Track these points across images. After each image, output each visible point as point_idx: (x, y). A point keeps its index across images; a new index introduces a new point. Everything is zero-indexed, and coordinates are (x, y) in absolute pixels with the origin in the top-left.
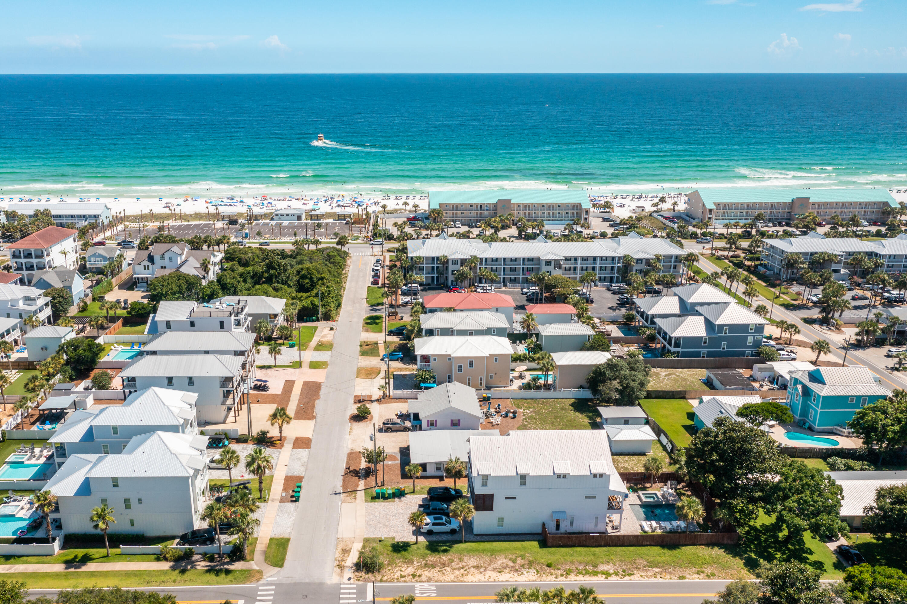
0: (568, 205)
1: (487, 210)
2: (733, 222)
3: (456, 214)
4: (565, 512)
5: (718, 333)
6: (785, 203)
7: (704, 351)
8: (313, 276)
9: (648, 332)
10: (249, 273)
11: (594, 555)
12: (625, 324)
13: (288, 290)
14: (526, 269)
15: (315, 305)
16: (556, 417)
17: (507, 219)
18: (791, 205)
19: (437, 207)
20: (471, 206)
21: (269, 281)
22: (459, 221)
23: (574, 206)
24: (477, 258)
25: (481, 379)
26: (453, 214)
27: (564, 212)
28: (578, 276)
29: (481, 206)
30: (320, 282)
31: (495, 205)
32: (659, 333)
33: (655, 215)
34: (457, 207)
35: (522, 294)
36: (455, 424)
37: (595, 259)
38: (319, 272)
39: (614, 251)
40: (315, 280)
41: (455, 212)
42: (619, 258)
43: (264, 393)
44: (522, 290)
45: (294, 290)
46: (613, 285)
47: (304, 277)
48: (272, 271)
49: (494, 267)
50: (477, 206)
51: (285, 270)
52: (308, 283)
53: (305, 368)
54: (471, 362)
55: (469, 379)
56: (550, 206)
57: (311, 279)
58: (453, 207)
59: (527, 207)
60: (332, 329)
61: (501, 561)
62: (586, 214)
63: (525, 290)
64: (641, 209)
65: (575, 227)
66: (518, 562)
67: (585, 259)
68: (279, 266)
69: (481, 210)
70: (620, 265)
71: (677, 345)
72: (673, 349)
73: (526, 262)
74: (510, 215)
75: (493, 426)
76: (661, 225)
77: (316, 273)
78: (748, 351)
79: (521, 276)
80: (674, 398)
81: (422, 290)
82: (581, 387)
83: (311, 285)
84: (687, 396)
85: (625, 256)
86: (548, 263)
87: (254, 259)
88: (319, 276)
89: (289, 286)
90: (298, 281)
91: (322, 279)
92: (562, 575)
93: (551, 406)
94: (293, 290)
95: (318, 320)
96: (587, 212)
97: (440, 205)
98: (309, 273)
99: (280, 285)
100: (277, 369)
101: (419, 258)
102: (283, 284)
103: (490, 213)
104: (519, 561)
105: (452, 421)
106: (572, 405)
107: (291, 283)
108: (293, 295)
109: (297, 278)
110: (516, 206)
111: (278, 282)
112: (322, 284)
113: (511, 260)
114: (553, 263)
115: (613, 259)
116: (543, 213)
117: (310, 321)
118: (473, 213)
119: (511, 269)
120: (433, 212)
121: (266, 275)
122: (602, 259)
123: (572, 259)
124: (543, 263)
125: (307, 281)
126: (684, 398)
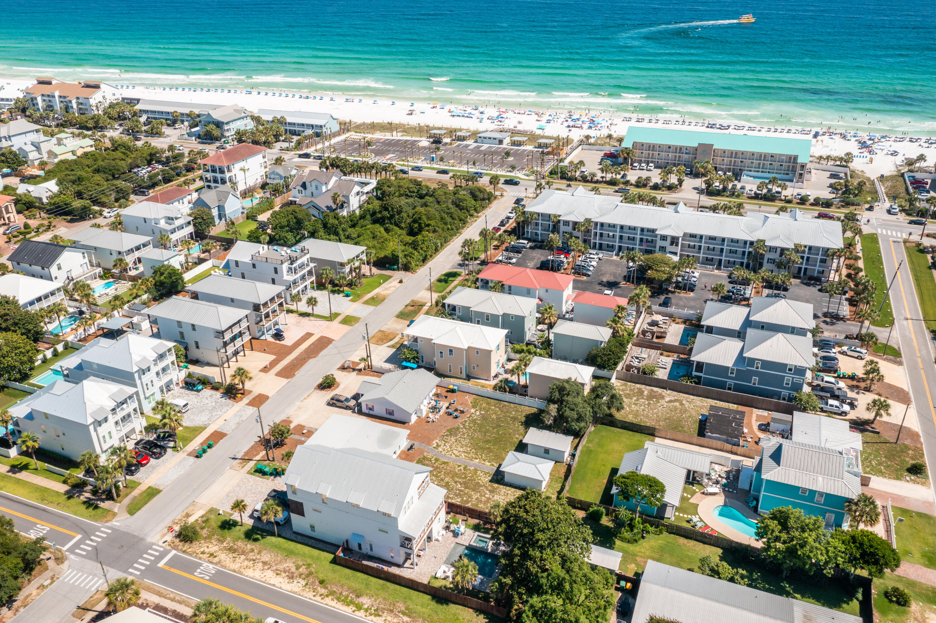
0: (782, 156)
1: (686, 153)
3: (652, 154)
4: (363, 537)
8: (422, 221)
13: (400, 232)
14: (644, 241)
15: (395, 255)
16: (497, 427)
17: (703, 167)
19: (630, 146)
20: (670, 148)
21: (383, 222)
22: (653, 162)
24: (593, 222)
25: (461, 369)
28: (701, 255)
29: (680, 149)
30: (427, 228)
31: (696, 150)
34: (654, 147)
37: (723, 240)
38: (428, 218)
39: (750, 233)
40: (423, 226)
41: (651, 152)
42: (751, 243)
43: (277, 342)
47: (415, 221)
48: (386, 214)
49: (611, 234)
50: (676, 149)
51: (399, 212)
52: (416, 228)
53: (335, 322)
54: (451, 352)
57: (420, 224)
58: (650, 146)
60: (401, 282)
63: (631, 264)
68: (392, 209)
69: (680, 152)
70: (752, 250)
73: (645, 233)
74: (707, 162)
75: (428, 422)
77: (426, 219)
79: (637, 247)
81: (531, 248)
83: (419, 230)
85: (757, 241)
88: (427, 223)
89: (401, 228)
90: (410, 224)
91: (428, 225)
93: (507, 412)
94: (404, 232)
95: (398, 269)
97: (635, 143)
98: (419, 219)
99: (391, 227)
101: (532, 214)
102: (397, 225)
103: (689, 157)
104: (302, 569)
105: (387, 409)
106: (528, 415)
107: (403, 226)
109: (409, 221)
111: (391, 223)
112: (427, 231)
113: (630, 228)
114: (669, 239)
116: (752, 163)
117: (389, 270)
118: (671, 155)
119: (629, 238)
120: (626, 151)
121: (379, 216)
122: (732, 240)
123: (698, 237)
124: (659, 237)
125: (416, 225)
126: (653, 435)
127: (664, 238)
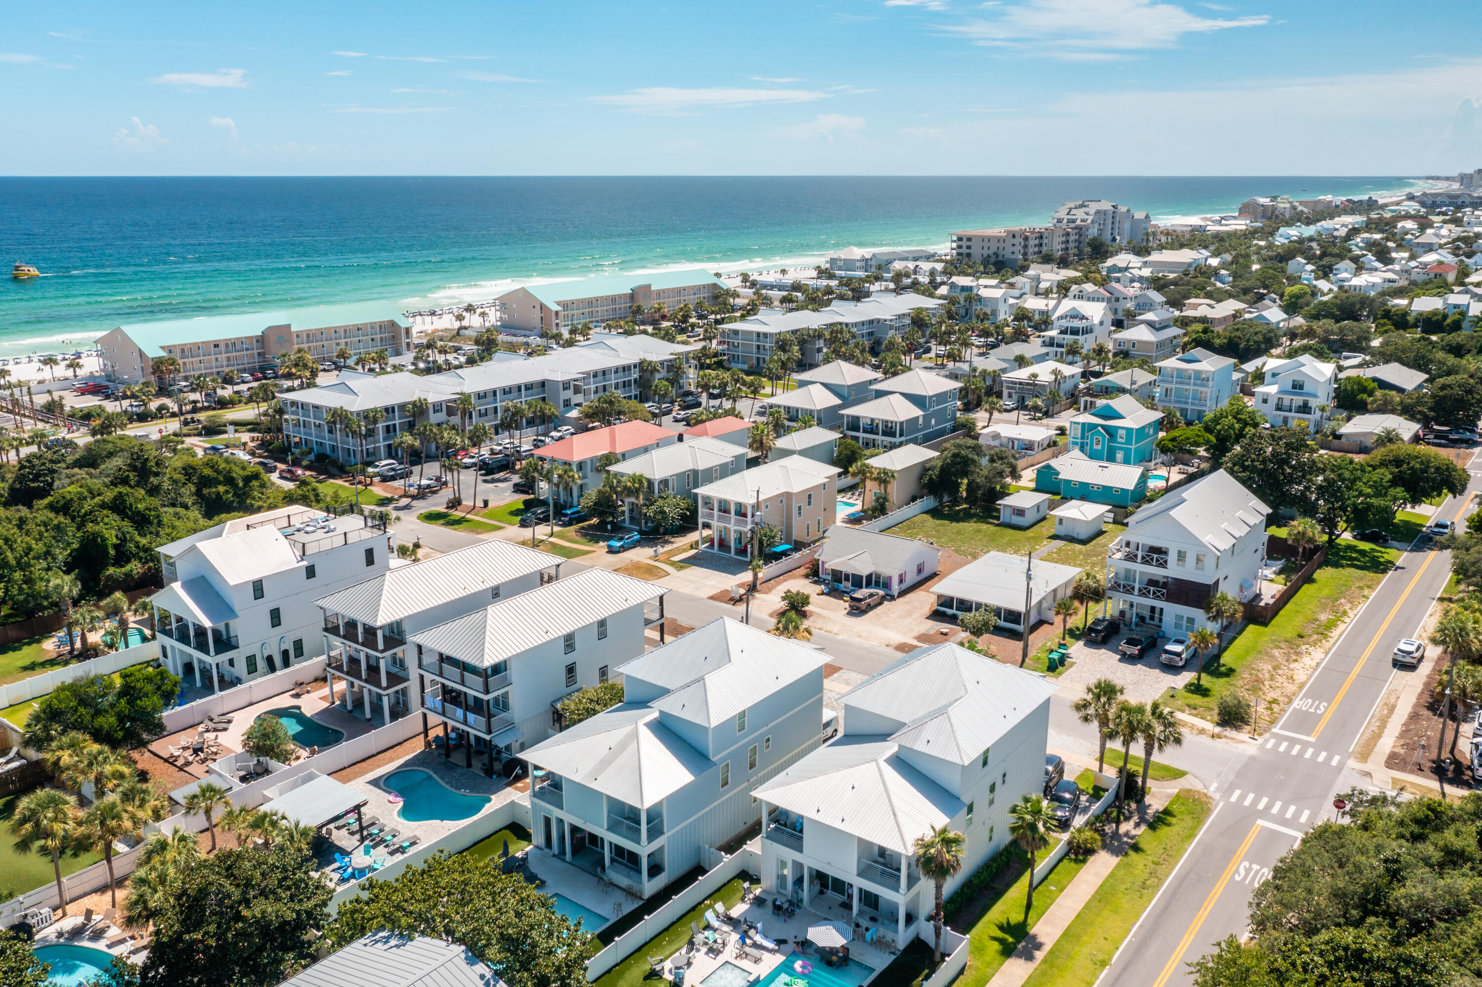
0: (372, 325)
1: (247, 349)
5: (929, 407)
6: (625, 295)
7: (920, 435)
8: (235, 475)
18: (632, 296)
19: (164, 353)
20: (216, 346)
23: (382, 327)
24: (468, 395)
25: (819, 522)
27: (368, 338)
29: (233, 344)
30: (255, 483)
31: (264, 339)
32: (854, 428)
36: (920, 571)
41: (188, 360)
42: (635, 366)
50: (227, 345)
52: (227, 492)
54: (810, 496)
55: (808, 525)
56: (346, 331)
58: (183, 350)
59: (311, 336)
67: (595, 375)
69: (235, 350)
70: (635, 375)
71: (901, 434)
72: (897, 440)
78: (948, 425)
82: (914, 499)
85: (642, 363)
86: (566, 385)
92: (1326, 638)
96: (407, 333)
97: (170, 349)
98: (218, 472)
101: (378, 411)
103: (254, 354)
105: (918, 566)
110: (294, 337)
114: (571, 385)
118: (222, 358)
122: (615, 371)
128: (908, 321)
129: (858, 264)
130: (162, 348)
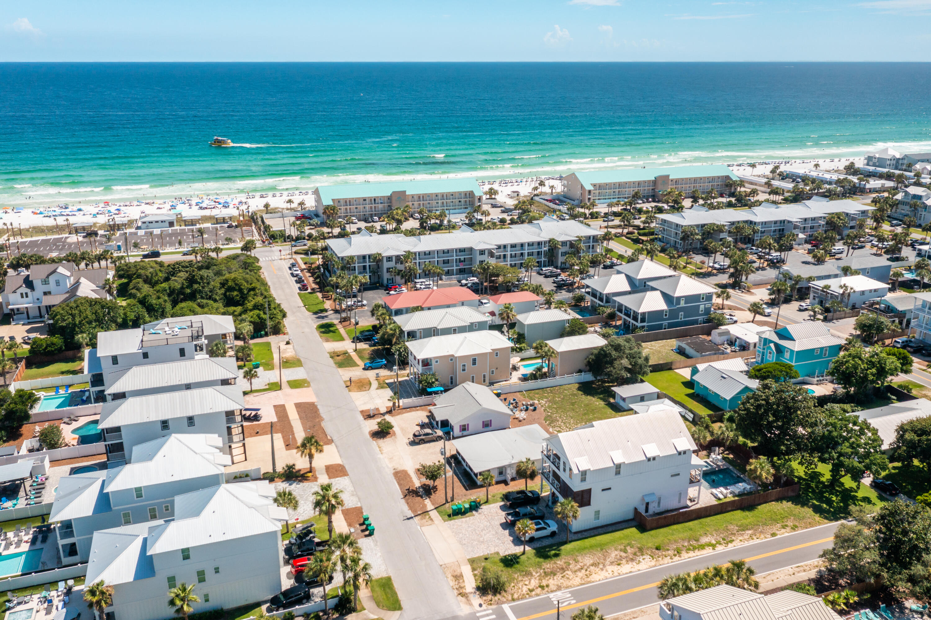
0: (460, 193)
1: (381, 203)
2: (615, 201)
3: (350, 209)
4: (653, 494)
5: (677, 304)
6: (648, 181)
7: (665, 323)
8: (243, 287)
9: (608, 311)
10: (166, 290)
11: (691, 529)
12: (576, 306)
13: (215, 305)
14: (458, 261)
15: (263, 319)
16: (573, 404)
17: (405, 211)
18: (655, 182)
19: (331, 203)
20: (365, 200)
21: (192, 297)
22: (353, 216)
23: (466, 194)
24: (412, 253)
25: (484, 376)
26: (346, 209)
27: (457, 200)
28: (509, 263)
29: (375, 200)
30: (252, 293)
31: (390, 198)
32: (620, 310)
33: (536, 198)
34: (350, 201)
35: (462, 286)
36: (487, 426)
37: (522, 245)
38: (247, 282)
39: (539, 235)
40: (246, 292)
41: (348, 207)
42: (545, 242)
43: (257, 423)
44: (459, 281)
45: (221, 305)
46: (544, 269)
47: (231, 289)
48: (196, 286)
49: (427, 261)
50: (371, 200)
51: (209, 283)
52: (237, 295)
53: (286, 389)
54: (474, 360)
55: (473, 377)
56: (443, 196)
57: (240, 290)
58: (346, 202)
59: (421, 198)
60: (288, 343)
61: (614, 554)
62: (479, 202)
63: (464, 282)
64: (516, 194)
65: (475, 214)
66: (629, 551)
67: (513, 246)
68: (200, 279)
69: (375, 203)
70: (546, 249)
71: (643, 320)
72: (639, 324)
73: (458, 253)
74: (407, 206)
75: (520, 421)
76: (547, 208)
77: (245, 284)
78: (700, 318)
79: (455, 268)
80: (662, 370)
82: (580, 371)
83: (241, 297)
84: (673, 367)
85: (550, 240)
87: (157, 274)
88: (250, 287)
89: (215, 301)
90: (225, 294)
91: (253, 289)
92: (675, 555)
93: (560, 393)
95: (266, 335)
96: (479, 199)
98: (236, 284)
99: (205, 301)
100: (255, 394)
101: (352, 258)
102: (207, 299)
103: (384, 207)
104: (629, 549)
105: (483, 422)
106: (579, 389)
107: (218, 298)
108: (222, 311)
109: (223, 291)
110: (410, 198)
111: (202, 298)
112: (255, 295)
113: (444, 252)
114: (486, 252)
115: (539, 243)
116: (437, 203)
117: (257, 337)
118: (368, 206)
119: (445, 262)
120: (327, 208)
121: (188, 291)
122: (529, 245)
123: (502, 247)
124: (478, 252)
125: (235, 293)
126: (670, 369)
127: (482, 252)
128: (822, 222)
129: (888, 162)
130: (333, 200)
